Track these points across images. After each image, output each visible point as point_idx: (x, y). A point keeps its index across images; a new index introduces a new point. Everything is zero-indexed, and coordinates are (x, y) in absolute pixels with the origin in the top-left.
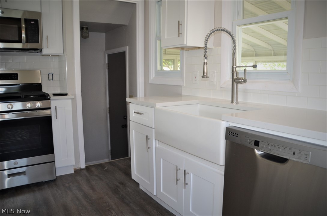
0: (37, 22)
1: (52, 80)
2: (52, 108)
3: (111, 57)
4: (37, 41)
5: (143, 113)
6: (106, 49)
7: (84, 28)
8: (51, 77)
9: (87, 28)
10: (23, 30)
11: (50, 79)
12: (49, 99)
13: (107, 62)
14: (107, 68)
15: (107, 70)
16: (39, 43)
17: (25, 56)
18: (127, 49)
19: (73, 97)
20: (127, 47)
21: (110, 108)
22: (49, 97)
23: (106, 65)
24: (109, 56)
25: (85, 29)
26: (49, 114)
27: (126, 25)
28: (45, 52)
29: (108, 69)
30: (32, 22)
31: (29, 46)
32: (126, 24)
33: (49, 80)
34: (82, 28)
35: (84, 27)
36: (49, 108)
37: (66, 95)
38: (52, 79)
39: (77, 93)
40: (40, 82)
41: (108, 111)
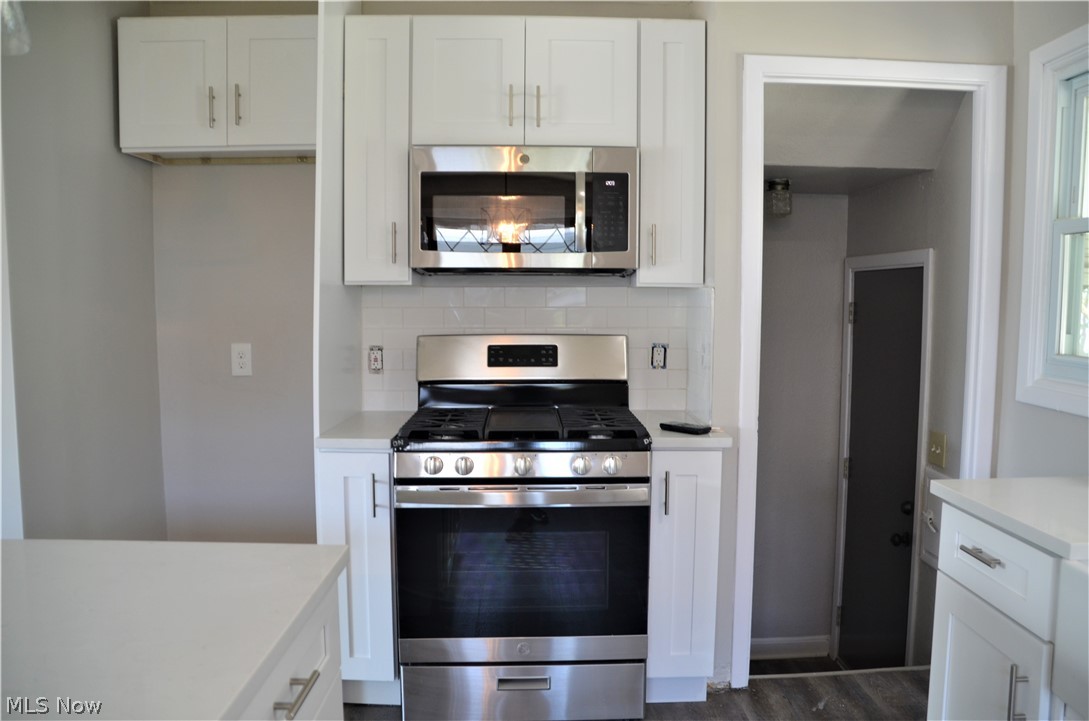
0: (622, 179)
1: (664, 366)
2: (654, 480)
3: (866, 281)
4: (622, 245)
5: (1002, 561)
6: (850, 254)
7: (779, 184)
8: (659, 358)
9: (786, 185)
10: (581, 209)
11: (655, 364)
12: (647, 448)
13: (850, 298)
14: (852, 318)
15: (850, 328)
16: (627, 249)
17: (584, 289)
18: (929, 259)
19: (727, 442)
20: (931, 250)
21: (852, 461)
22: (646, 441)
23: (848, 310)
24: (859, 276)
25: (779, 187)
26: (645, 501)
27: (930, 171)
28: (645, 277)
29: (855, 322)
30: (609, 183)
31: (597, 260)
32: (928, 168)
33: (654, 367)
34: (770, 185)
35: (778, 180)
36: (646, 480)
37: (705, 431)
38: (662, 364)
39: (741, 424)
40: (624, 377)
41: (843, 470)
